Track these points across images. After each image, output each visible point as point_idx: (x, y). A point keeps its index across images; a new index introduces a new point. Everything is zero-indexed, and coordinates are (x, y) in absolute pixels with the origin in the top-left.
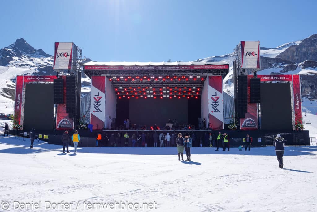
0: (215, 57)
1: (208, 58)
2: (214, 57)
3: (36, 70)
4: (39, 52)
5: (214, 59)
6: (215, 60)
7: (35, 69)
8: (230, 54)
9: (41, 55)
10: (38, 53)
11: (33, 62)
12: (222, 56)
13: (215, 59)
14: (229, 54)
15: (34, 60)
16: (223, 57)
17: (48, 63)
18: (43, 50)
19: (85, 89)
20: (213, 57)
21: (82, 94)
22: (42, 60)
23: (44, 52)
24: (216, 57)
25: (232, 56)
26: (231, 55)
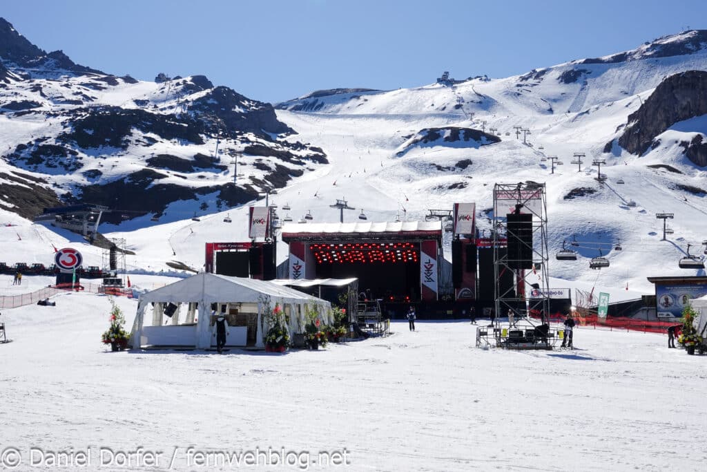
0: (585, 62)
1: (563, 65)
2: (583, 60)
3: (65, 127)
4: (56, 60)
5: (582, 68)
6: (584, 71)
7: (63, 123)
8: (633, 51)
9: (61, 70)
10: (52, 61)
11: (43, 95)
12: (606, 58)
13: (587, 67)
14: (628, 52)
15: (45, 86)
16: (608, 62)
17: (85, 96)
18: (66, 53)
19: (201, 177)
20: (578, 62)
21: (196, 194)
22: (67, 86)
23: (68, 57)
24: (588, 61)
25: (637, 56)
26: (635, 53)
